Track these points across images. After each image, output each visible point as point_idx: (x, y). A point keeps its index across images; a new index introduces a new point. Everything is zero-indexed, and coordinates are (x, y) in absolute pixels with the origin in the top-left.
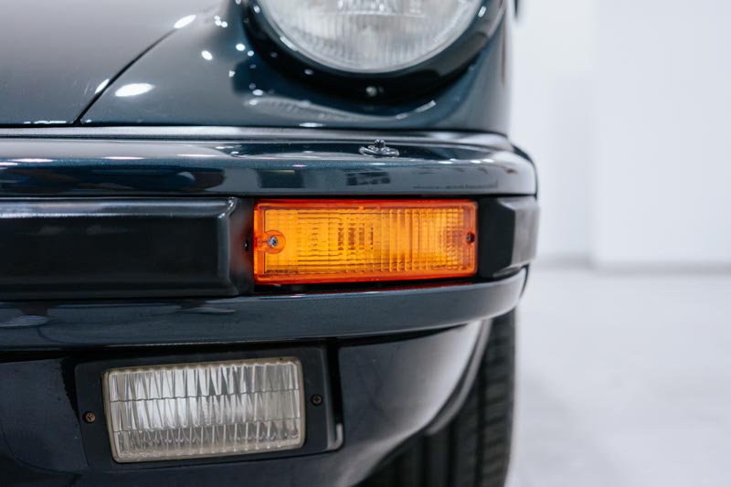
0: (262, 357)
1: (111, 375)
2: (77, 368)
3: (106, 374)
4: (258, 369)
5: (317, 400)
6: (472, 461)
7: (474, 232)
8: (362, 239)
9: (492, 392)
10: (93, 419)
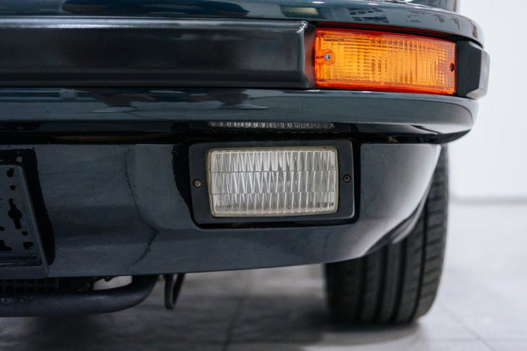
0: (312, 145)
1: (213, 154)
2: (191, 148)
3: (209, 153)
4: (309, 154)
5: (347, 179)
6: (417, 272)
7: (454, 63)
8: (380, 67)
9: (432, 220)
10: (199, 185)
